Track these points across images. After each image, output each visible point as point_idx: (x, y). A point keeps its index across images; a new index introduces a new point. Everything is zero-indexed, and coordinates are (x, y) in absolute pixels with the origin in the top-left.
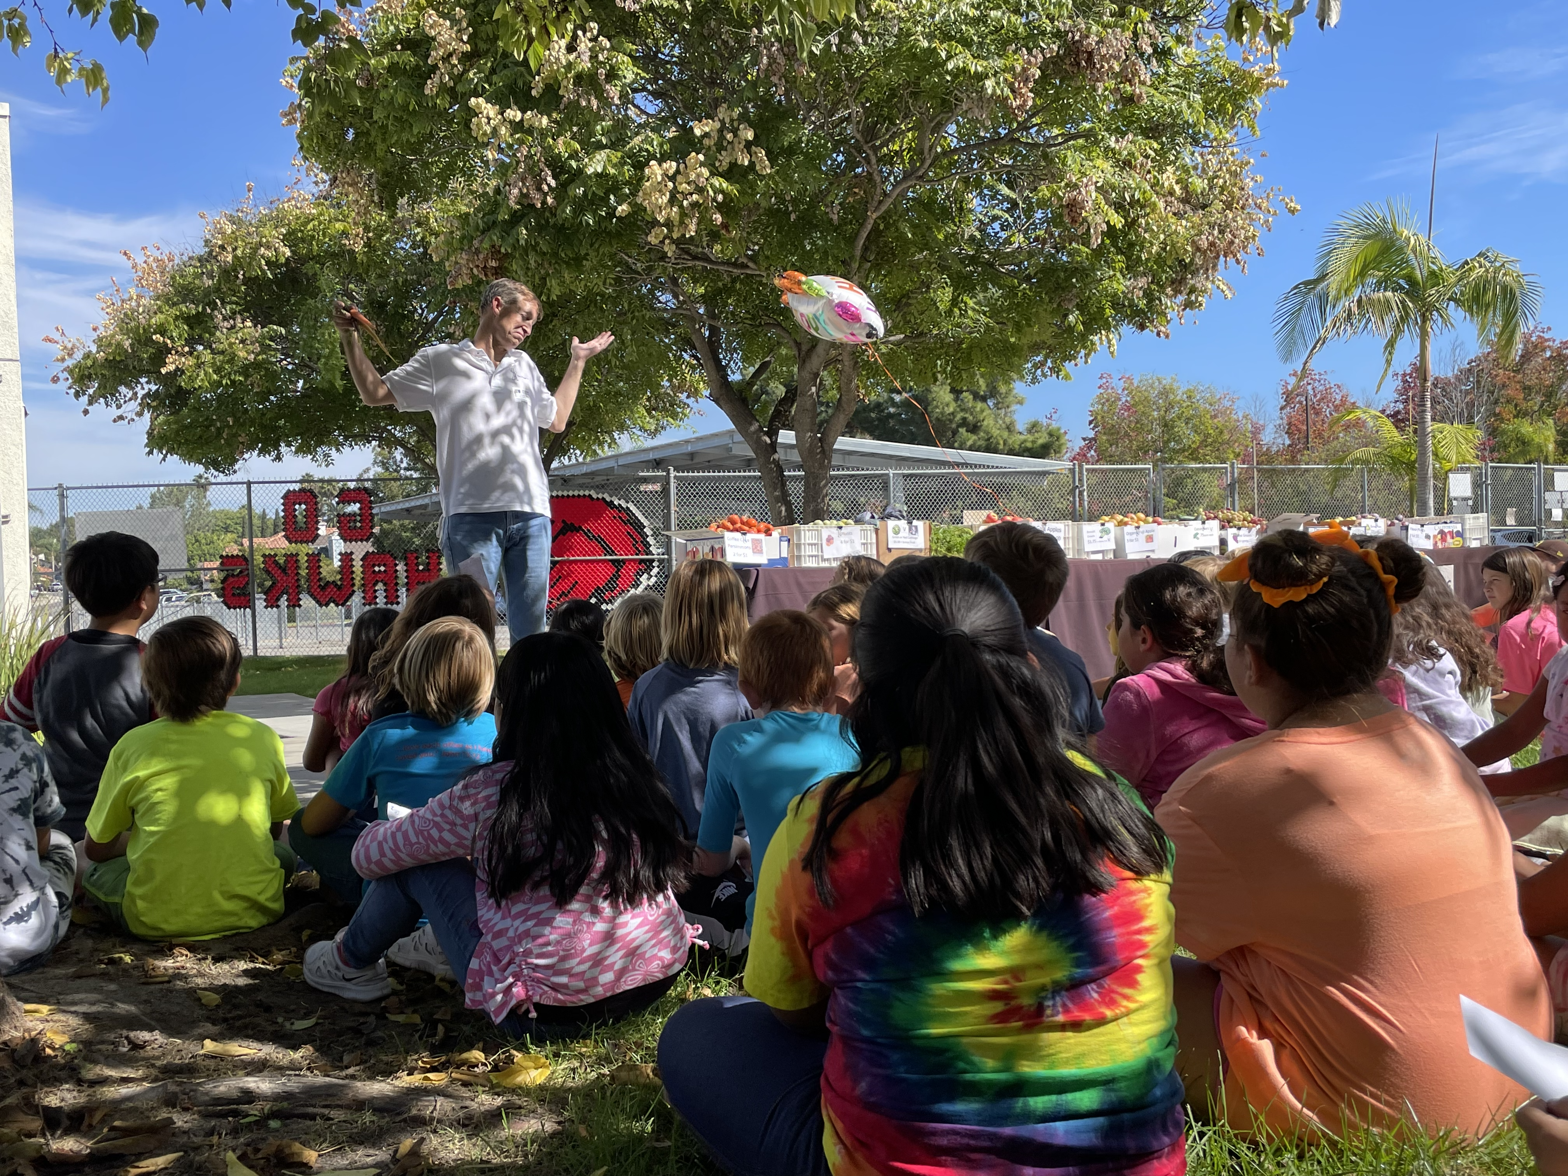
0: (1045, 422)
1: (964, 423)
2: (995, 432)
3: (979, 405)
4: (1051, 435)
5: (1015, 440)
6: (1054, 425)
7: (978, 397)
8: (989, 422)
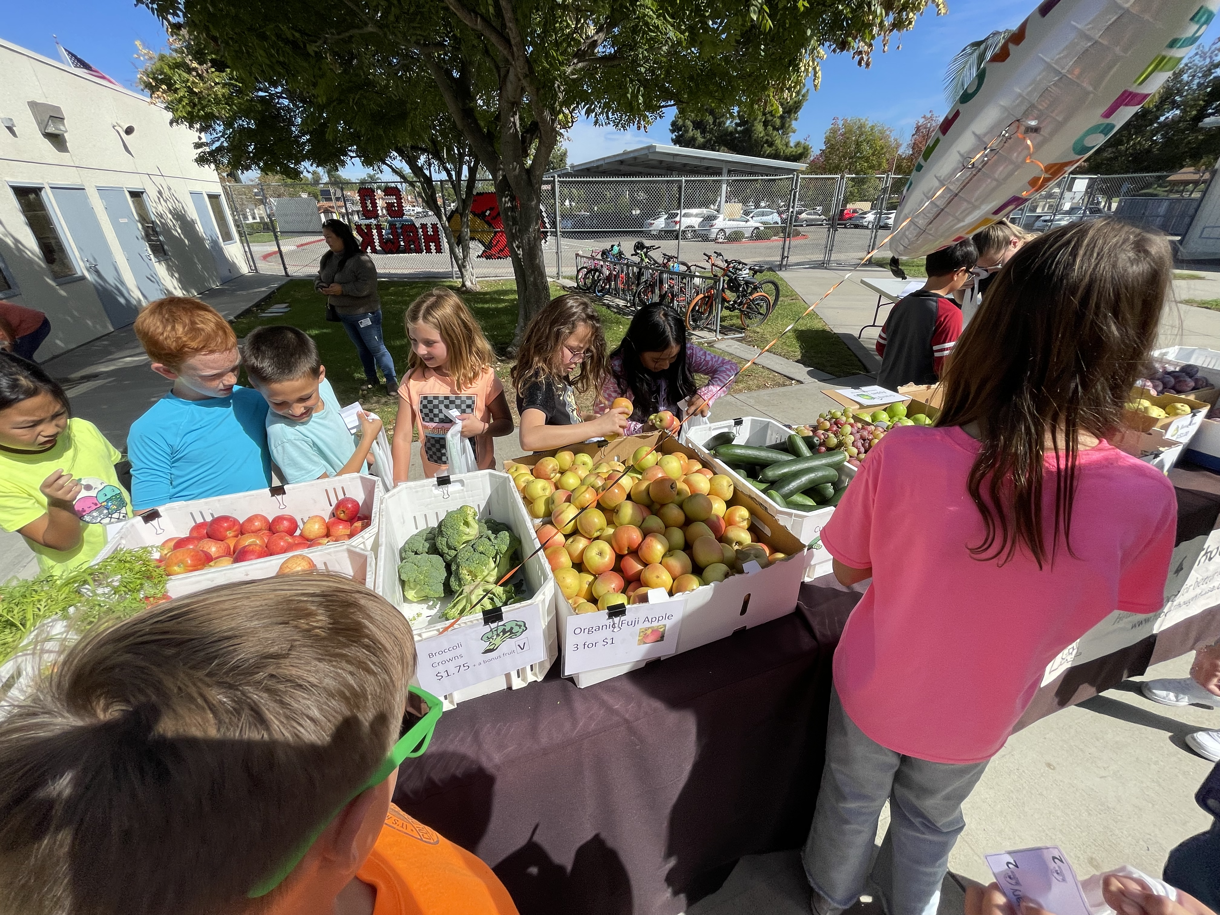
0: (803, 142)
1: (767, 142)
2: (780, 146)
3: (775, 133)
4: (804, 148)
5: (788, 151)
6: (807, 143)
7: (775, 129)
8: (778, 141)
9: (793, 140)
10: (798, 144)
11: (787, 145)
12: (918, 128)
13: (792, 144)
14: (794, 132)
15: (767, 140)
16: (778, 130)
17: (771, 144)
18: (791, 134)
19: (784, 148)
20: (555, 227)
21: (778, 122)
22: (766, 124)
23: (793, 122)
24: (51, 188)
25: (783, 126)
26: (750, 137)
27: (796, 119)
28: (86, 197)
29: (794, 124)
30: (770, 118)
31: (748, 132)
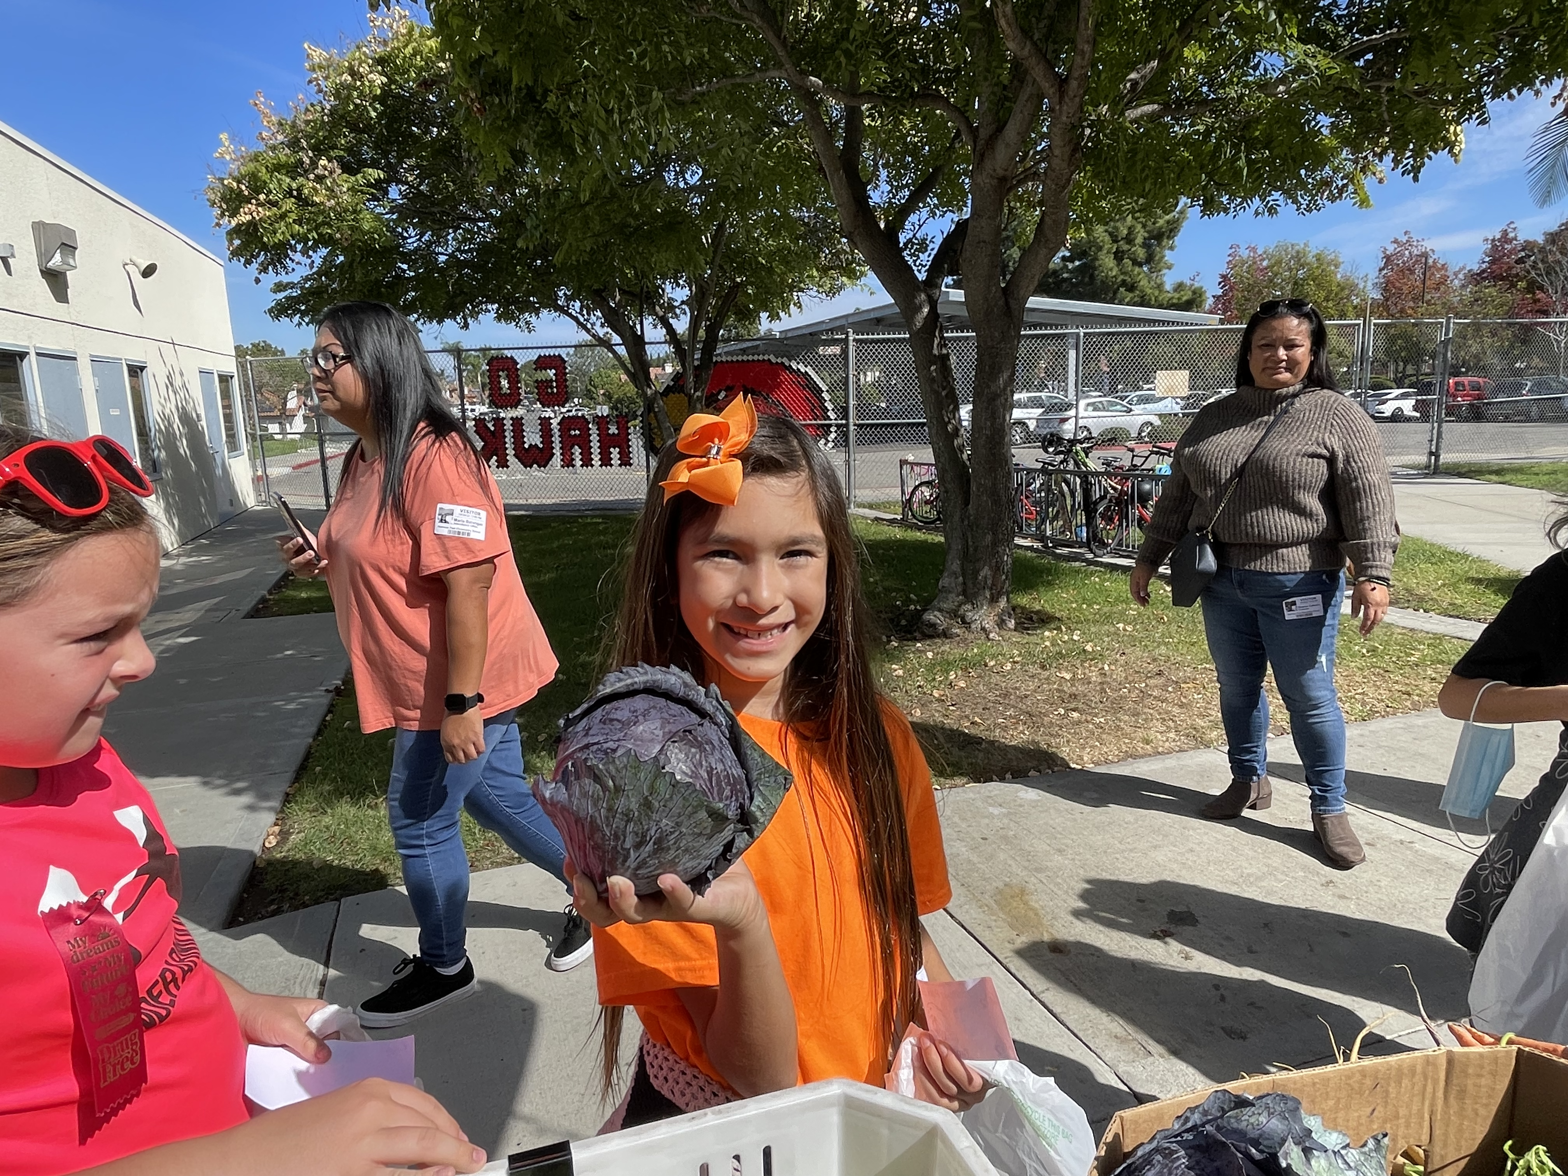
0: (1189, 283)
2: (1148, 291)
4: (1194, 292)
5: (1164, 298)
6: (1196, 285)
7: (1136, 263)
8: (1144, 283)
9: (1169, 280)
10: (1179, 287)
11: (1160, 287)
12: (1388, 259)
13: (1168, 287)
14: (1169, 268)
15: (1124, 281)
16: (1140, 265)
17: (1131, 288)
18: (1165, 271)
19: (1157, 293)
20: (846, 417)
21: (1141, 253)
22: (1119, 256)
23: (1167, 252)
24: (38, 354)
25: (1149, 259)
26: (1092, 277)
27: (1171, 248)
28: (76, 372)
29: (1169, 256)
30: (1126, 247)
31: (1088, 271)
